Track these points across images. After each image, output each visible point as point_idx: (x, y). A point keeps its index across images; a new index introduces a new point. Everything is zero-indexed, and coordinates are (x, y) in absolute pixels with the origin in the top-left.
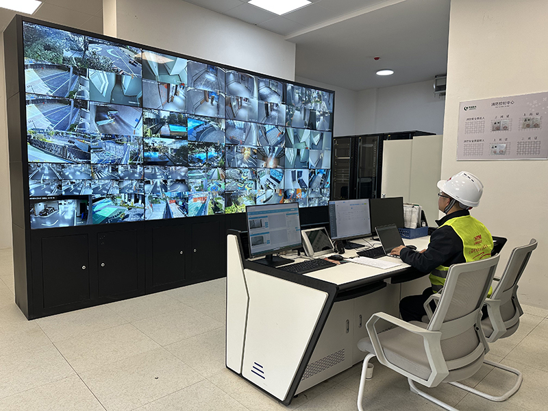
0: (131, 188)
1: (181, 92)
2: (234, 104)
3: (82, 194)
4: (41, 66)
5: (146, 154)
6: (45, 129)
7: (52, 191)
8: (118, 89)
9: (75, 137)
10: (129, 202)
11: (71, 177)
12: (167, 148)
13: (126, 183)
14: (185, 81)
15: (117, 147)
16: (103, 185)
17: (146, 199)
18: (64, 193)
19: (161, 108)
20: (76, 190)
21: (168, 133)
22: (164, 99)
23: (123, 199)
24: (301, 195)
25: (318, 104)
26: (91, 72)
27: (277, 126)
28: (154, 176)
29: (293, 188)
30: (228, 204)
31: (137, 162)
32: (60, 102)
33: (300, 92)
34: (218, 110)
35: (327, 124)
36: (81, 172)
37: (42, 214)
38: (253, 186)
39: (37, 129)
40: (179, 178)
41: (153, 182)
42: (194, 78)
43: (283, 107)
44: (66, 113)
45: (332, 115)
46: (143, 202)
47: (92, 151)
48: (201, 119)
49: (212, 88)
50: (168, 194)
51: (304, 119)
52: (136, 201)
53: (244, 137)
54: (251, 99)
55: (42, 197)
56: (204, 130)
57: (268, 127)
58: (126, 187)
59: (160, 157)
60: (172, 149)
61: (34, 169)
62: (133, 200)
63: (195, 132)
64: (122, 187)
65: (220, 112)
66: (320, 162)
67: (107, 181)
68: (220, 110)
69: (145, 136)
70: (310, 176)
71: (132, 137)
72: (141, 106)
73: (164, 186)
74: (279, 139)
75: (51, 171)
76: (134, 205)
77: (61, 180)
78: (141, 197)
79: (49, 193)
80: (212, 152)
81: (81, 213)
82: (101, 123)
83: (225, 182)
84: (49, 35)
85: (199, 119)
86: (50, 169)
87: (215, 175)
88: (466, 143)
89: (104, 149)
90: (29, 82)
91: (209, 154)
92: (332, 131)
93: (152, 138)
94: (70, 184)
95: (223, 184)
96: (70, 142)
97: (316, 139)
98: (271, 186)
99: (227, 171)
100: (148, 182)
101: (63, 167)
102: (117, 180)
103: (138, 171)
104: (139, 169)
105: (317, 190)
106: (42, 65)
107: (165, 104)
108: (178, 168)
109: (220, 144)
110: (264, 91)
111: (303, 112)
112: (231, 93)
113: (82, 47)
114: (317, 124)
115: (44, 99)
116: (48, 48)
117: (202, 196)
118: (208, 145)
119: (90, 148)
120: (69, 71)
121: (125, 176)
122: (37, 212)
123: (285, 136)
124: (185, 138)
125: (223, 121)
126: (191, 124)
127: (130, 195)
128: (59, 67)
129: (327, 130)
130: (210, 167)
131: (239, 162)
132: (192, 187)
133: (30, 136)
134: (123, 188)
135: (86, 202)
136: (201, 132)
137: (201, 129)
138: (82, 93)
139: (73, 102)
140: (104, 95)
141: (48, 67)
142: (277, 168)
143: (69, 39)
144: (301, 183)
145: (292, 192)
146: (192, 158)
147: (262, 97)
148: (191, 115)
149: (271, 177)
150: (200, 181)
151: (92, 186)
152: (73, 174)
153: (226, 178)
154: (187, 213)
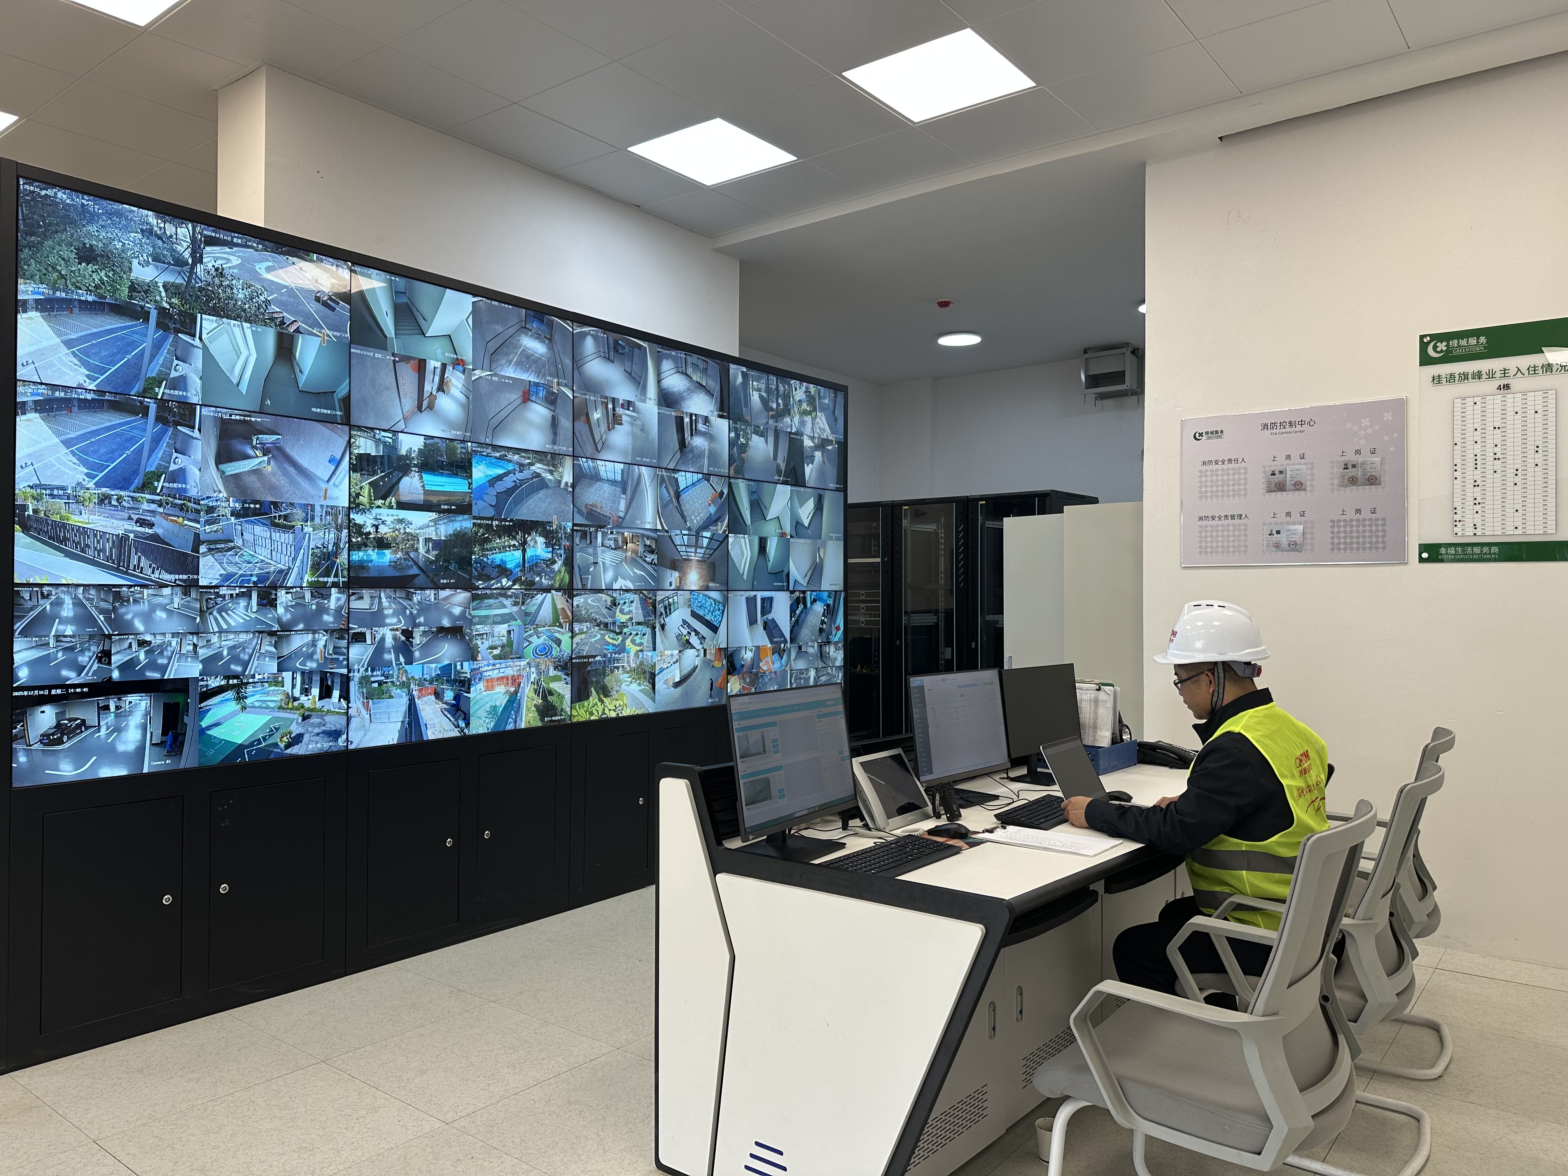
0: (310, 656)
1: (456, 381)
2: (596, 415)
3: (170, 674)
4: (67, 305)
5: (357, 556)
6: (70, 483)
7: (80, 669)
8: (282, 371)
9: (153, 507)
10: (303, 698)
11: (139, 626)
12: (415, 537)
13: (298, 641)
14: (467, 352)
15: (276, 535)
16: (231, 648)
17: (353, 687)
18: (116, 675)
19: (401, 426)
20: (152, 665)
21: (419, 497)
22: (409, 403)
23: (288, 687)
24: (770, 664)
25: (808, 419)
26: (208, 323)
27: (707, 477)
28: (376, 618)
29: (749, 644)
30: (580, 695)
31: (331, 580)
32: (116, 407)
33: (763, 387)
34: (555, 433)
35: (832, 472)
36: (170, 612)
37: (52, 739)
38: (647, 639)
39: (44, 487)
40: (446, 623)
41: (373, 637)
42: (492, 347)
43: (722, 426)
44: (132, 440)
45: (843, 447)
46: (345, 695)
47: (203, 549)
48: (510, 456)
49: (538, 373)
50: (415, 670)
51: (775, 458)
52: (326, 693)
53: (622, 506)
54: (639, 404)
55: (50, 688)
56: (515, 488)
57: (684, 479)
58: (297, 653)
59: (395, 565)
60: (427, 540)
61: (29, 604)
62: (315, 691)
63: (493, 492)
64: (286, 652)
65: (560, 438)
66: (817, 570)
67: (243, 637)
68: (561, 431)
69: (354, 505)
70: (793, 611)
71: (318, 509)
72: (347, 421)
73: (405, 647)
74: (712, 509)
75: (80, 610)
76: (319, 704)
77: (109, 636)
78: (337, 681)
79: (70, 676)
80: (538, 547)
81: (164, 733)
82: (232, 468)
83: (572, 630)
84: (92, 218)
85: (502, 458)
86: (77, 603)
87: (546, 613)
88: (1204, 523)
89: (238, 542)
90: (28, 349)
91: (529, 553)
92: (845, 490)
93: (375, 511)
94: (135, 646)
95: (565, 638)
96: (142, 522)
97: (806, 512)
98: (694, 640)
99: (577, 600)
100: (359, 638)
101: (118, 597)
102: (272, 634)
103: (333, 604)
104: (335, 599)
105: (813, 650)
106: (70, 301)
107: (413, 414)
108: (444, 593)
109: (559, 526)
110: (675, 382)
111: (771, 439)
112: (590, 386)
113: (187, 255)
114: (808, 469)
115: (70, 400)
116: (87, 255)
117: (509, 672)
118: (527, 527)
119: (197, 541)
120: (146, 319)
121: (294, 621)
122: (34, 735)
123: (729, 502)
124: (463, 508)
125: (568, 463)
126: (481, 472)
127: (307, 677)
128: (119, 309)
129: (832, 485)
130: (531, 588)
131: (610, 575)
132: (483, 646)
133: (24, 508)
134: (289, 657)
135: (179, 698)
136: (510, 492)
137: (508, 482)
138: (180, 383)
139: (153, 407)
140: (243, 388)
141: (85, 306)
142: (707, 589)
143: (149, 232)
144: (771, 628)
145: (748, 656)
146: (484, 566)
147: (667, 399)
148: (480, 444)
149: (694, 615)
150: (503, 629)
151: (201, 652)
152: (147, 618)
153: (574, 618)
154: (468, 724)
